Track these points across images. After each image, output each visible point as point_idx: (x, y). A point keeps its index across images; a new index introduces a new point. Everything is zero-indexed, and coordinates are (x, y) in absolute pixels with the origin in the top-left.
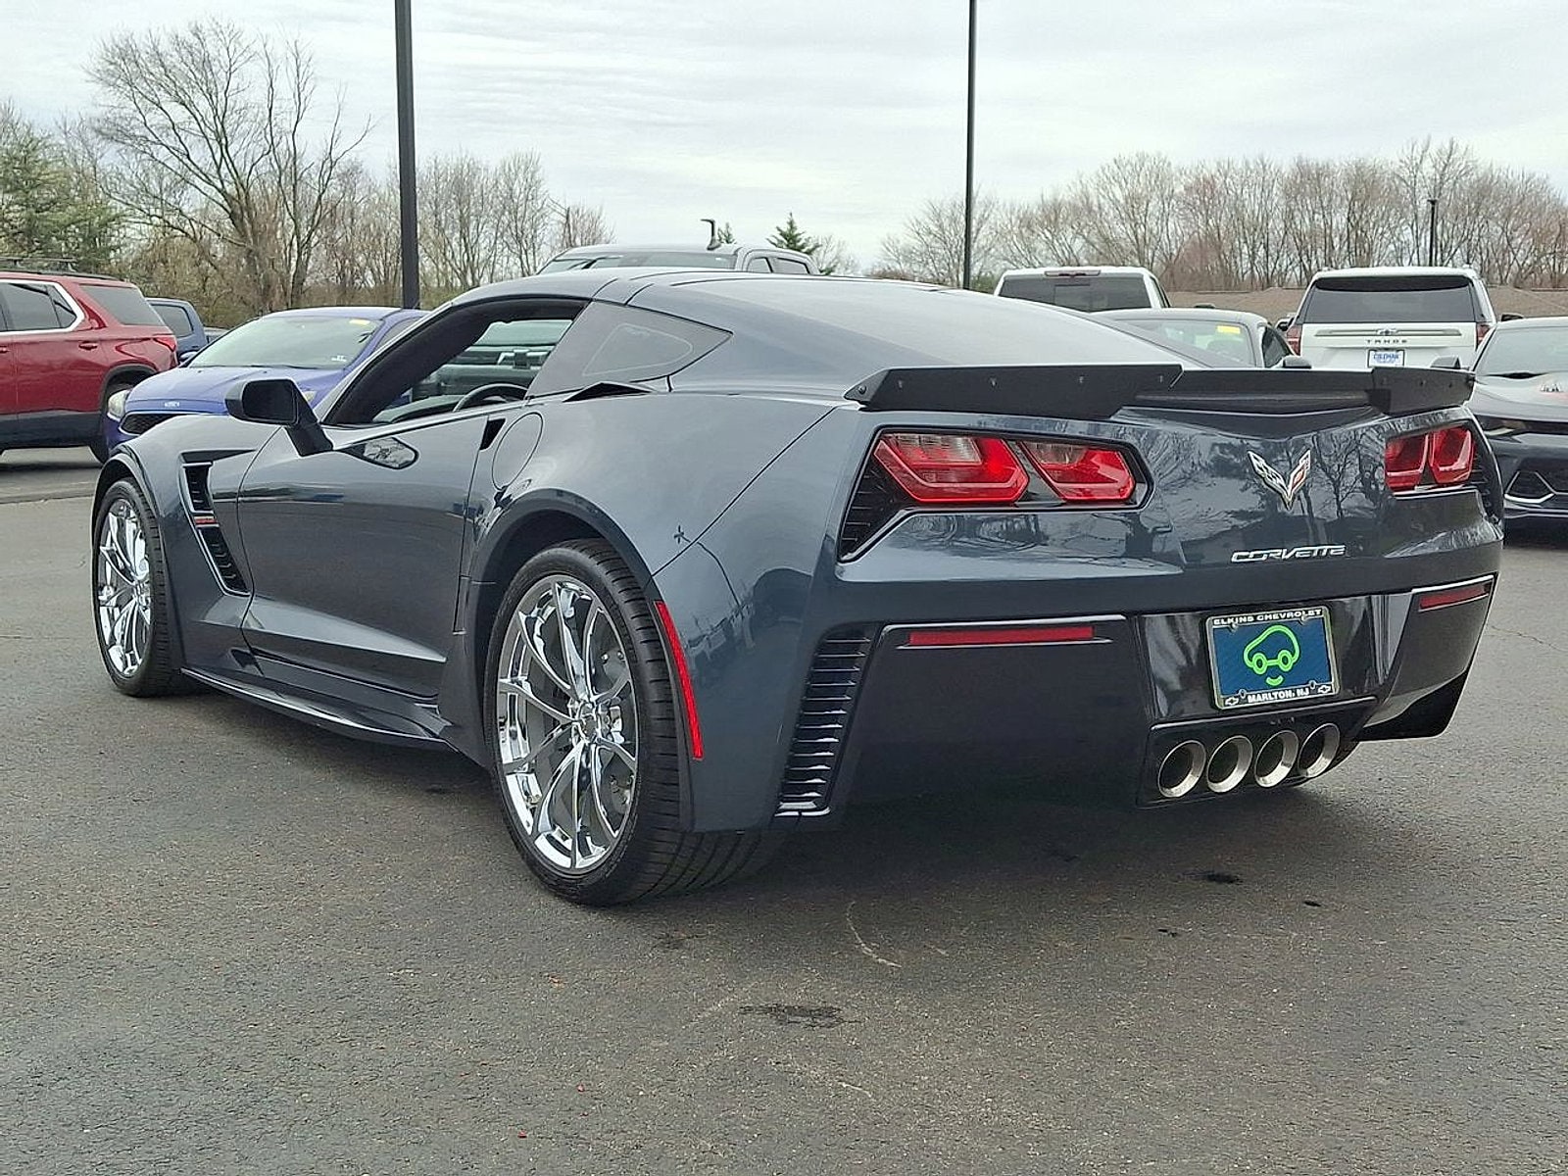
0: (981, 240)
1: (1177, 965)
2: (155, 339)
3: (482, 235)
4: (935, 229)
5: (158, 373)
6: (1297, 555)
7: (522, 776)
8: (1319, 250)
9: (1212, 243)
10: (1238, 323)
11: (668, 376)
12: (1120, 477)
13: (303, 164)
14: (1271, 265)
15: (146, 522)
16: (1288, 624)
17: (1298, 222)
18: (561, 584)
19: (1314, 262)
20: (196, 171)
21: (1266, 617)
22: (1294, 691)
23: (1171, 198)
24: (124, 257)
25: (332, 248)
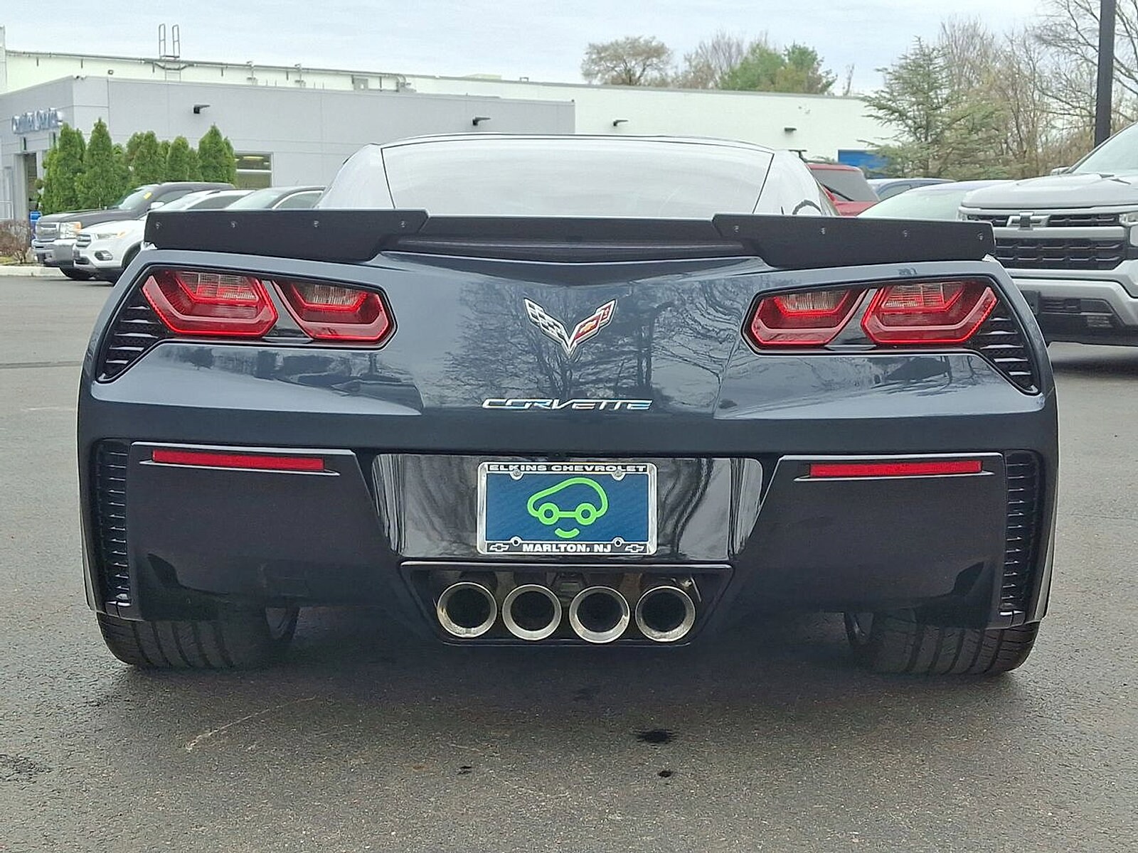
6: (574, 406)
21: (566, 468)
22: (590, 546)
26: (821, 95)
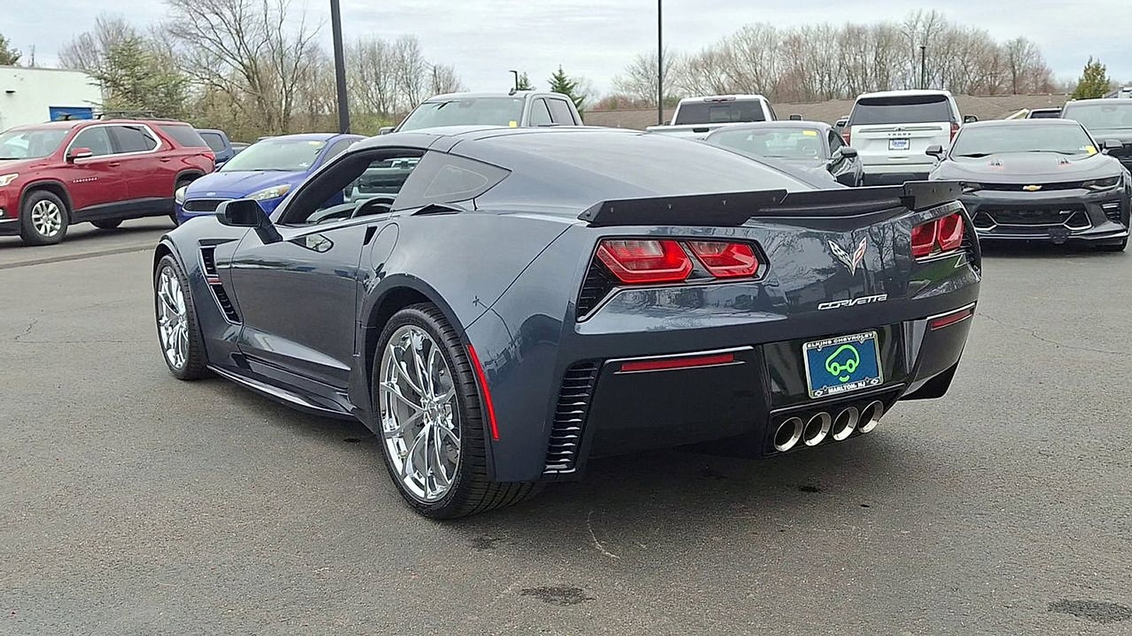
0: (668, 77)
1: (784, 551)
2: (203, 155)
3: (388, 83)
4: (642, 71)
5: (206, 174)
6: (858, 303)
7: (396, 440)
8: (859, 77)
9: (799, 74)
10: (815, 129)
11: (474, 199)
12: (749, 261)
13: (286, 46)
14: (832, 85)
15: (182, 282)
16: (854, 344)
17: (847, 60)
18: (413, 330)
19: (856, 84)
20: (227, 52)
21: (839, 340)
22: (856, 384)
23: (775, 48)
24: (190, 103)
25: (305, 93)
26: (12, 66)
